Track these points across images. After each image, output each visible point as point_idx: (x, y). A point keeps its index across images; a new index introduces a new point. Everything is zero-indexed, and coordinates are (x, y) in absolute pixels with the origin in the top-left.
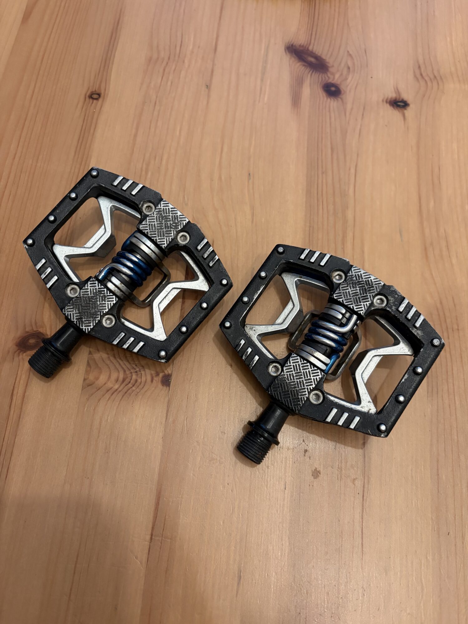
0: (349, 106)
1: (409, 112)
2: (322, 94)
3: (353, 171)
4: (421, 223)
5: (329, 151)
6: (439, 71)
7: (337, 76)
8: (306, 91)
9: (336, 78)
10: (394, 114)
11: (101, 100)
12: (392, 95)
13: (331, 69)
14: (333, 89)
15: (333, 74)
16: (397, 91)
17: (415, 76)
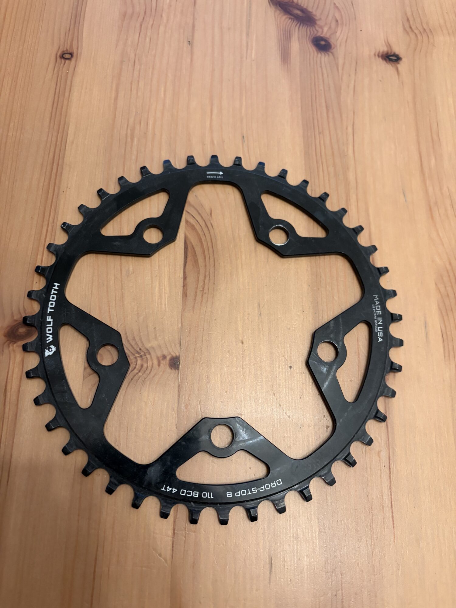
0: (341, 61)
1: (403, 66)
2: (312, 49)
3: (350, 130)
4: (424, 181)
5: (324, 109)
6: (427, 24)
7: (326, 29)
8: (295, 46)
9: (325, 32)
10: (387, 68)
11: (73, 60)
12: (384, 49)
13: (318, 22)
14: (323, 43)
15: (322, 27)
16: (389, 45)
17: (405, 29)
